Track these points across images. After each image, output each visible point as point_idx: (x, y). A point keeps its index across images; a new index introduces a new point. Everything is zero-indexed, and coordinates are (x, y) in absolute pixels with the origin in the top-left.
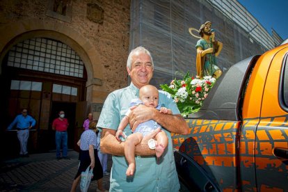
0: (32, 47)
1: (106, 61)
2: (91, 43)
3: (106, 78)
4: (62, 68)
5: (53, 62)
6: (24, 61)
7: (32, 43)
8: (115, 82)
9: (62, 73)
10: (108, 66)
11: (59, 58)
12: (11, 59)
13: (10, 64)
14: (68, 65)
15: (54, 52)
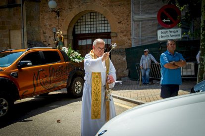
0: (84, 20)
1: (119, 19)
2: (108, 10)
3: (120, 31)
4: (100, 28)
5: (95, 26)
6: (82, 29)
7: (84, 18)
8: (127, 32)
9: (100, 31)
10: (121, 22)
11: (98, 22)
12: (76, 30)
13: (76, 33)
14: (103, 25)
15: (95, 20)
